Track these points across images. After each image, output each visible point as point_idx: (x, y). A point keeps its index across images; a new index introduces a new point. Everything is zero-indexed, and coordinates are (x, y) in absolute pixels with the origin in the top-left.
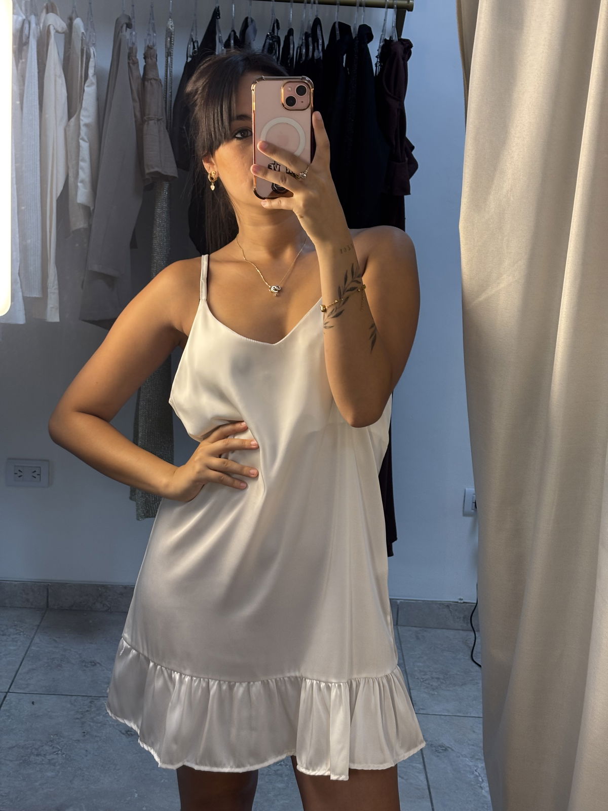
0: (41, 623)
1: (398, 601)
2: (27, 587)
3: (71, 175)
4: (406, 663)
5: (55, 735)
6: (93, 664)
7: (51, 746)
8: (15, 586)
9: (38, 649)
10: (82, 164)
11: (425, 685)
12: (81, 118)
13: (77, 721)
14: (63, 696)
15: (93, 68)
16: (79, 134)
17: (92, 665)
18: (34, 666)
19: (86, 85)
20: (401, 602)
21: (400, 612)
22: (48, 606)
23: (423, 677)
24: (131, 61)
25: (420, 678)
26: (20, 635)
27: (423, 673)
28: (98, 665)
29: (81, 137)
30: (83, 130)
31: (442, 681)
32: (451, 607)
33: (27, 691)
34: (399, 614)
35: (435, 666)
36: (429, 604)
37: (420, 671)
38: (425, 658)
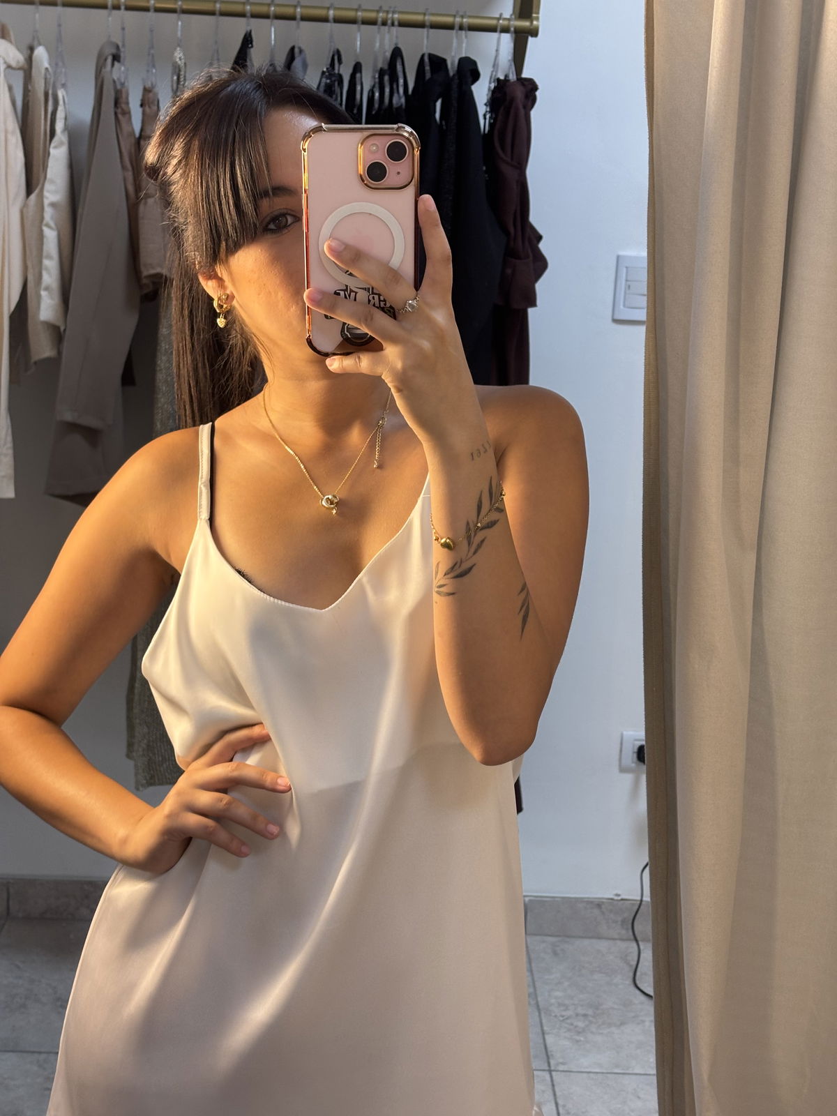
3: (30, 278)
4: (538, 992)
10: (46, 262)
11: (566, 1025)
12: (46, 194)
14: (28, 1054)
15: (63, 121)
16: (42, 218)
19: (52, 145)
20: (530, 901)
21: (529, 914)
22: (8, 913)
23: (564, 1013)
24: (119, 111)
25: (558, 1015)
27: (562, 1008)
29: (45, 222)
30: (48, 213)
31: (591, 1019)
32: (603, 906)
34: (528, 917)
35: (581, 996)
36: (571, 903)
37: (560, 1005)
38: (566, 984)
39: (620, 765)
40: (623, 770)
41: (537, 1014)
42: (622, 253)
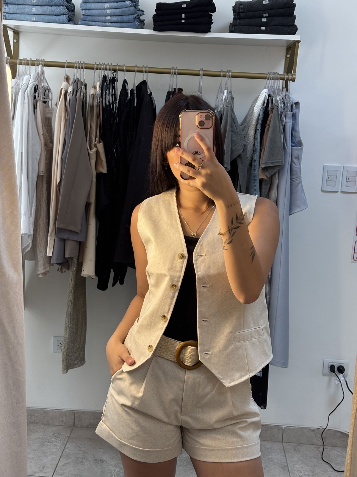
0: (70, 435)
1: (283, 427)
2: (63, 413)
4: (288, 465)
8: (56, 412)
9: (69, 451)
17: (101, 462)
18: (67, 461)
20: (285, 427)
21: (284, 434)
22: (74, 425)
23: (299, 474)
25: (297, 474)
26: (58, 442)
27: (299, 472)
28: (105, 462)
32: (315, 431)
34: (284, 435)
35: (307, 467)
36: (302, 429)
37: (298, 470)
38: (300, 462)
39: (323, 373)
40: (324, 375)
41: (289, 474)
42: (325, 164)
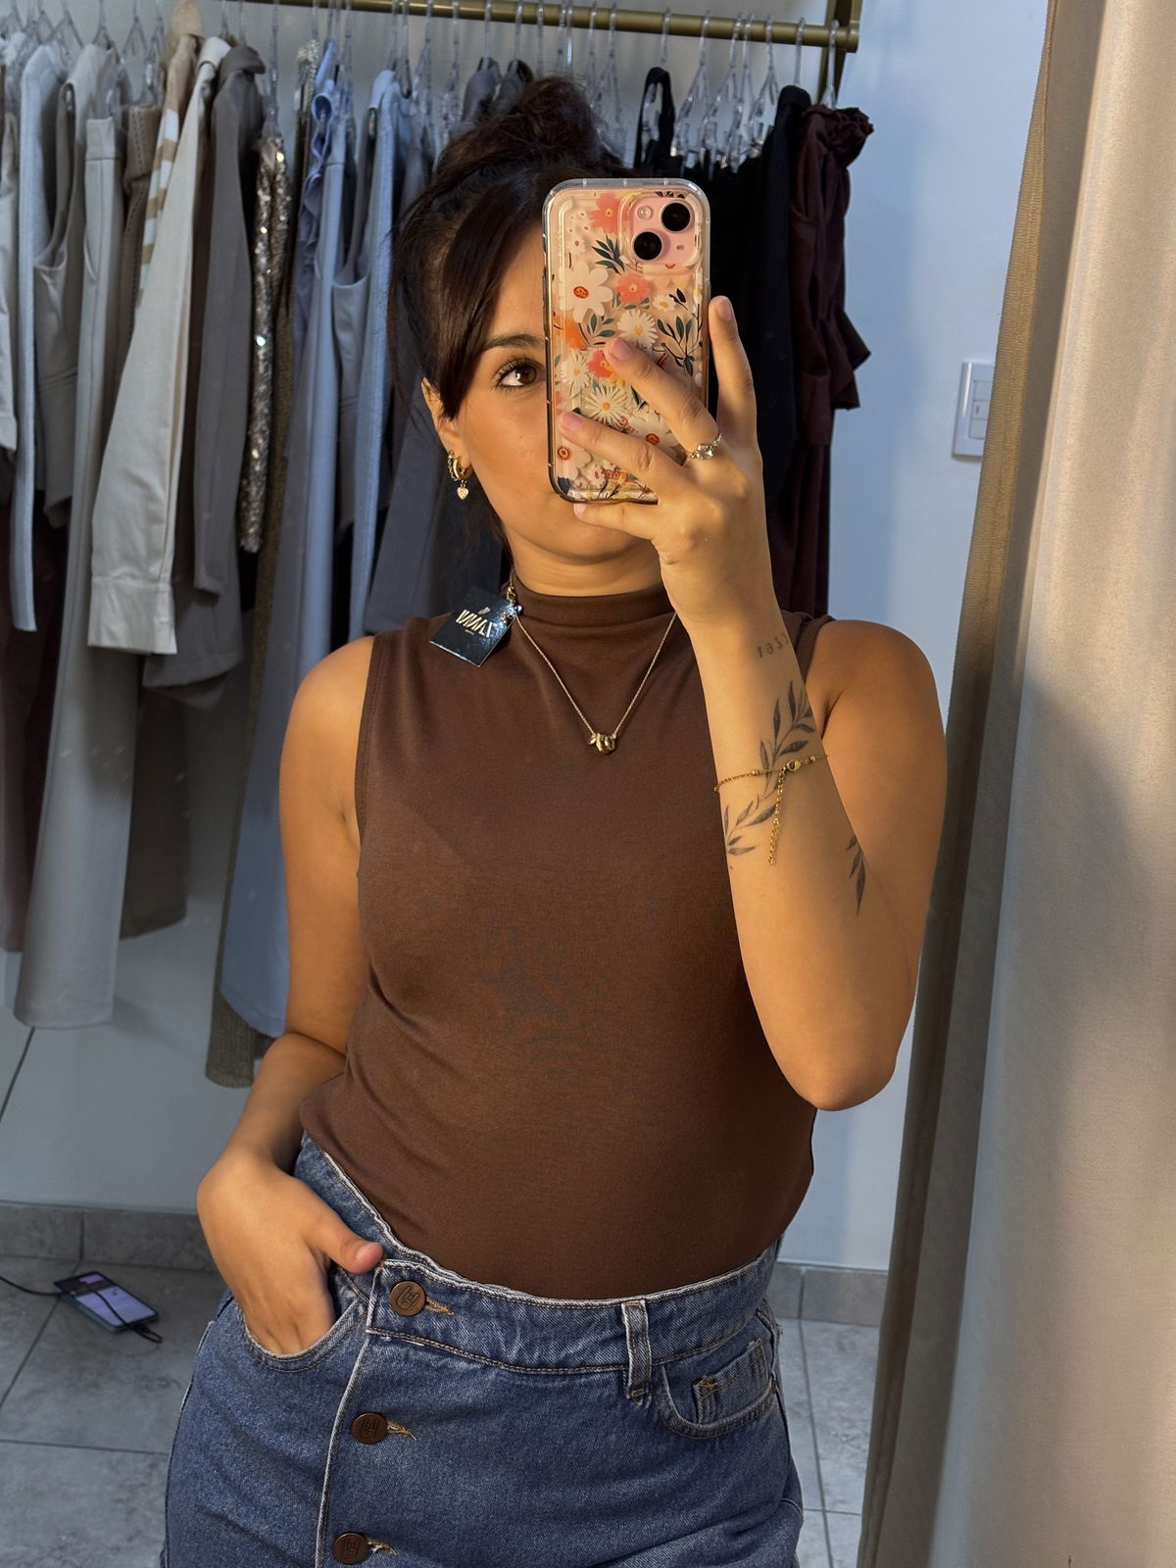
1: (803, 1269)
2: (41, 1216)
4: (814, 1401)
5: (74, 1535)
6: (164, 1383)
7: (59, 1559)
8: (16, 1212)
11: (852, 1449)
13: (120, 1505)
14: (95, 1451)
17: (161, 1385)
18: (42, 1383)
20: (809, 1272)
21: (806, 1291)
22: (82, 1256)
25: (840, 1434)
26: (19, 1315)
27: (846, 1424)
28: (174, 1386)
33: (21, 1438)
34: (805, 1296)
38: (854, 1390)
42: (965, 361)
